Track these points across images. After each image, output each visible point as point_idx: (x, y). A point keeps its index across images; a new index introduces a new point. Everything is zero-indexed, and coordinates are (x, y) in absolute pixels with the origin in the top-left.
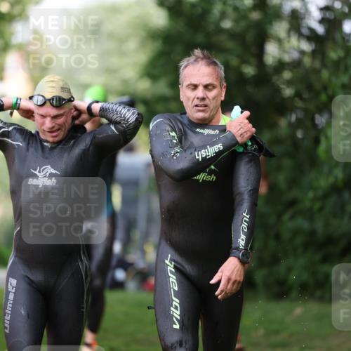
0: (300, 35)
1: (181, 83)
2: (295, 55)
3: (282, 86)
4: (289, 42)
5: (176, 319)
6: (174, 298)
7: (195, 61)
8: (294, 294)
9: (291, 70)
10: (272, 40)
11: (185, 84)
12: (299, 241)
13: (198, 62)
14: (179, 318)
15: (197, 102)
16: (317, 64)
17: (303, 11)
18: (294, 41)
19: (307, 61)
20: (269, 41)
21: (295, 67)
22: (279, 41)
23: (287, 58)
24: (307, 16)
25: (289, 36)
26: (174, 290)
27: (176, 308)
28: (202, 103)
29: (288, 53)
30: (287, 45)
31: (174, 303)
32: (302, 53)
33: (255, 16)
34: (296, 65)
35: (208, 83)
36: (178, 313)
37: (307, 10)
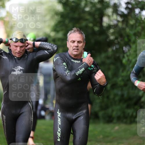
0: (118, 14)
1: (68, 40)
2: (115, 22)
3: (110, 35)
4: (113, 17)
5: (59, 137)
6: (59, 128)
7: (74, 32)
8: (115, 121)
9: (114, 29)
10: (106, 16)
11: (70, 41)
12: (117, 98)
13: (76, 32)
14: (60, 136)
15: (74, 48)
16: (124, 26)
17: (118, 4)
18: (115, 17)
19: (120, 25)
20: (105, 17)
21: (115, 27)
22: (109, 16)
23: (112, 23)
24: (120, 6)
25: (113, 15)
26: (59, 125)
27: (59, 132)
28: (76, 48)
29: (112, 21)
30: (112, 18)
31: (59, 130)
32: (118, 21)
33: (99, 6)
34: (116, 26)
35: (79, 40)
36: (60, 134)
37: (120, 4)
